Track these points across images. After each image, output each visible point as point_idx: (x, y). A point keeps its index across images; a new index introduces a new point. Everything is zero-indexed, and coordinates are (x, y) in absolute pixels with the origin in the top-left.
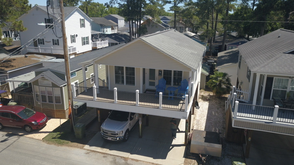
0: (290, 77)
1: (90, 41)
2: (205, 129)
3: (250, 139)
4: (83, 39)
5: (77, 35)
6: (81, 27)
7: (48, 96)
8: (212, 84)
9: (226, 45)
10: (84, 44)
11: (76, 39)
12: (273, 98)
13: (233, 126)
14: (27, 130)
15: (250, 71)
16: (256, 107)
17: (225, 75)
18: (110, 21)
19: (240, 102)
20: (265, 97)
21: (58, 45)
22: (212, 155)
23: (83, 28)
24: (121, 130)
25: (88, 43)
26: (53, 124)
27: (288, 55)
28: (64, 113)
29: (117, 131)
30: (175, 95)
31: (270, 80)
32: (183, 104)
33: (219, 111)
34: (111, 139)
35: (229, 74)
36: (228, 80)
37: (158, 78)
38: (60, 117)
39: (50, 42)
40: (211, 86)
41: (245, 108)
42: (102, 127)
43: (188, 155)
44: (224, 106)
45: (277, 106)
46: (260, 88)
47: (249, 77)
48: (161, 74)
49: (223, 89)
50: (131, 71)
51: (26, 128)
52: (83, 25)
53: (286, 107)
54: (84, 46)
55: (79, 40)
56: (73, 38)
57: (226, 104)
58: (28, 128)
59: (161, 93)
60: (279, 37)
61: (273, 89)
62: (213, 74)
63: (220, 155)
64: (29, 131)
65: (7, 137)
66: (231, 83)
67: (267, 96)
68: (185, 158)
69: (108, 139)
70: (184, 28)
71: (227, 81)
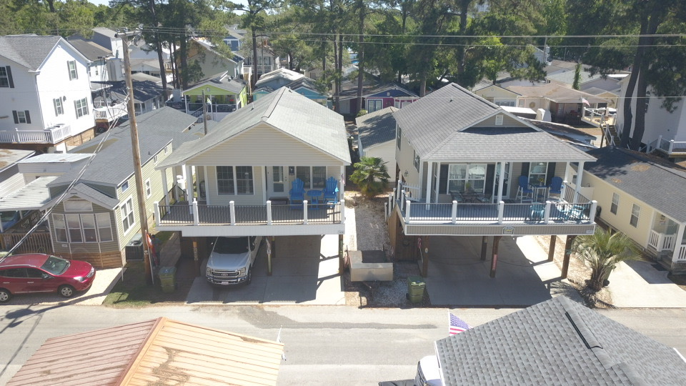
0: (467, 163)
1: (90, 106)
2: (358, 249)
3: (426, 250)
4: (77, 104)
5: (65, 98)
6: (71, 80)
7: (70, 230)
8: (359, 177)
9: (363, 99)
10: (80, 115)
11: (65, 104)
12: (450, 192)
13: (406, 234)
14: (65, 294)
15: (418, 158)
16: (432, 206)
17: (377, 161)
18: (92, 43)
19: (412, 201)
20: (440, 192)
21: (29, 122)
22: (381, 280)
23: (74, 80)
24: (243, 267)
25: (86, 112)
26: (104, 279)
27: (462, 133)
28: (118, 258)
29: (236, 269)
30: (320, 202)
31: (445, 168)
32: (334, 213)
33: (376, 220)
34: (227, 283)
35: (384, 159)
36: (383, 169)
37: (288, 179)
38: (112, 264)
39: (7, 117)
40: (357, 181)
41: (418, 210)
42: (208, 266)
43: (347, 286)
44: (383, 211)
45: (455, 202)
46: (434, 180)
47: (417, 165)
48: (293, 171)
49: (378, 183)
50: (245, 172)
51: (63, 290)
52: (73, 75)
53: (467, 201)
54: (80, 118)
55: (69, 107)
56: (58, 105)
57: (386, 208)
58: (67, 289)
59: (305, 202)
60: (451, 101)
61: (449, 179)
62: (359, 161)
63: (391, 279)
64: (69, 295)
65: (12, 320)
66: (389, 173)
67: (442, 190)
68: (345, 291)
69: (222, 283)
70: (272, 59)
71: (381, 171)
